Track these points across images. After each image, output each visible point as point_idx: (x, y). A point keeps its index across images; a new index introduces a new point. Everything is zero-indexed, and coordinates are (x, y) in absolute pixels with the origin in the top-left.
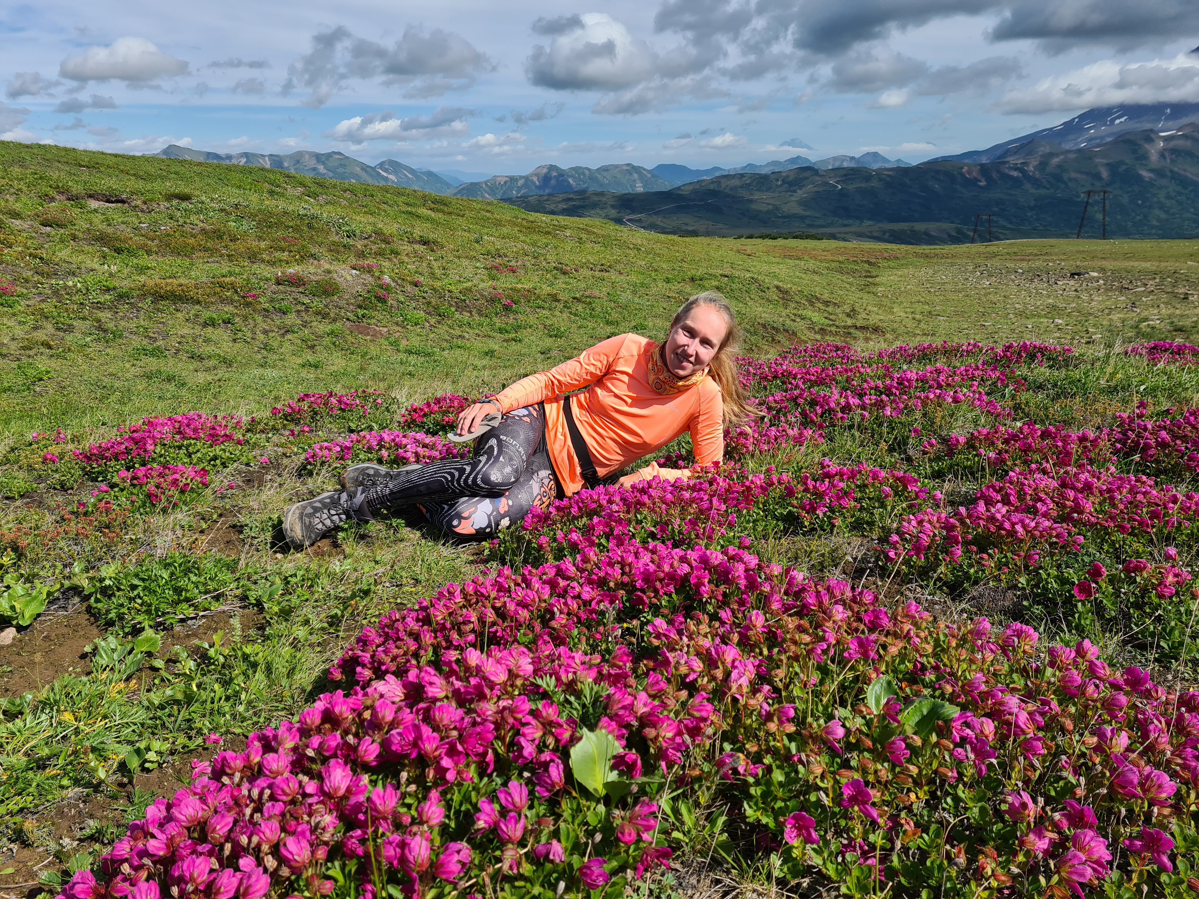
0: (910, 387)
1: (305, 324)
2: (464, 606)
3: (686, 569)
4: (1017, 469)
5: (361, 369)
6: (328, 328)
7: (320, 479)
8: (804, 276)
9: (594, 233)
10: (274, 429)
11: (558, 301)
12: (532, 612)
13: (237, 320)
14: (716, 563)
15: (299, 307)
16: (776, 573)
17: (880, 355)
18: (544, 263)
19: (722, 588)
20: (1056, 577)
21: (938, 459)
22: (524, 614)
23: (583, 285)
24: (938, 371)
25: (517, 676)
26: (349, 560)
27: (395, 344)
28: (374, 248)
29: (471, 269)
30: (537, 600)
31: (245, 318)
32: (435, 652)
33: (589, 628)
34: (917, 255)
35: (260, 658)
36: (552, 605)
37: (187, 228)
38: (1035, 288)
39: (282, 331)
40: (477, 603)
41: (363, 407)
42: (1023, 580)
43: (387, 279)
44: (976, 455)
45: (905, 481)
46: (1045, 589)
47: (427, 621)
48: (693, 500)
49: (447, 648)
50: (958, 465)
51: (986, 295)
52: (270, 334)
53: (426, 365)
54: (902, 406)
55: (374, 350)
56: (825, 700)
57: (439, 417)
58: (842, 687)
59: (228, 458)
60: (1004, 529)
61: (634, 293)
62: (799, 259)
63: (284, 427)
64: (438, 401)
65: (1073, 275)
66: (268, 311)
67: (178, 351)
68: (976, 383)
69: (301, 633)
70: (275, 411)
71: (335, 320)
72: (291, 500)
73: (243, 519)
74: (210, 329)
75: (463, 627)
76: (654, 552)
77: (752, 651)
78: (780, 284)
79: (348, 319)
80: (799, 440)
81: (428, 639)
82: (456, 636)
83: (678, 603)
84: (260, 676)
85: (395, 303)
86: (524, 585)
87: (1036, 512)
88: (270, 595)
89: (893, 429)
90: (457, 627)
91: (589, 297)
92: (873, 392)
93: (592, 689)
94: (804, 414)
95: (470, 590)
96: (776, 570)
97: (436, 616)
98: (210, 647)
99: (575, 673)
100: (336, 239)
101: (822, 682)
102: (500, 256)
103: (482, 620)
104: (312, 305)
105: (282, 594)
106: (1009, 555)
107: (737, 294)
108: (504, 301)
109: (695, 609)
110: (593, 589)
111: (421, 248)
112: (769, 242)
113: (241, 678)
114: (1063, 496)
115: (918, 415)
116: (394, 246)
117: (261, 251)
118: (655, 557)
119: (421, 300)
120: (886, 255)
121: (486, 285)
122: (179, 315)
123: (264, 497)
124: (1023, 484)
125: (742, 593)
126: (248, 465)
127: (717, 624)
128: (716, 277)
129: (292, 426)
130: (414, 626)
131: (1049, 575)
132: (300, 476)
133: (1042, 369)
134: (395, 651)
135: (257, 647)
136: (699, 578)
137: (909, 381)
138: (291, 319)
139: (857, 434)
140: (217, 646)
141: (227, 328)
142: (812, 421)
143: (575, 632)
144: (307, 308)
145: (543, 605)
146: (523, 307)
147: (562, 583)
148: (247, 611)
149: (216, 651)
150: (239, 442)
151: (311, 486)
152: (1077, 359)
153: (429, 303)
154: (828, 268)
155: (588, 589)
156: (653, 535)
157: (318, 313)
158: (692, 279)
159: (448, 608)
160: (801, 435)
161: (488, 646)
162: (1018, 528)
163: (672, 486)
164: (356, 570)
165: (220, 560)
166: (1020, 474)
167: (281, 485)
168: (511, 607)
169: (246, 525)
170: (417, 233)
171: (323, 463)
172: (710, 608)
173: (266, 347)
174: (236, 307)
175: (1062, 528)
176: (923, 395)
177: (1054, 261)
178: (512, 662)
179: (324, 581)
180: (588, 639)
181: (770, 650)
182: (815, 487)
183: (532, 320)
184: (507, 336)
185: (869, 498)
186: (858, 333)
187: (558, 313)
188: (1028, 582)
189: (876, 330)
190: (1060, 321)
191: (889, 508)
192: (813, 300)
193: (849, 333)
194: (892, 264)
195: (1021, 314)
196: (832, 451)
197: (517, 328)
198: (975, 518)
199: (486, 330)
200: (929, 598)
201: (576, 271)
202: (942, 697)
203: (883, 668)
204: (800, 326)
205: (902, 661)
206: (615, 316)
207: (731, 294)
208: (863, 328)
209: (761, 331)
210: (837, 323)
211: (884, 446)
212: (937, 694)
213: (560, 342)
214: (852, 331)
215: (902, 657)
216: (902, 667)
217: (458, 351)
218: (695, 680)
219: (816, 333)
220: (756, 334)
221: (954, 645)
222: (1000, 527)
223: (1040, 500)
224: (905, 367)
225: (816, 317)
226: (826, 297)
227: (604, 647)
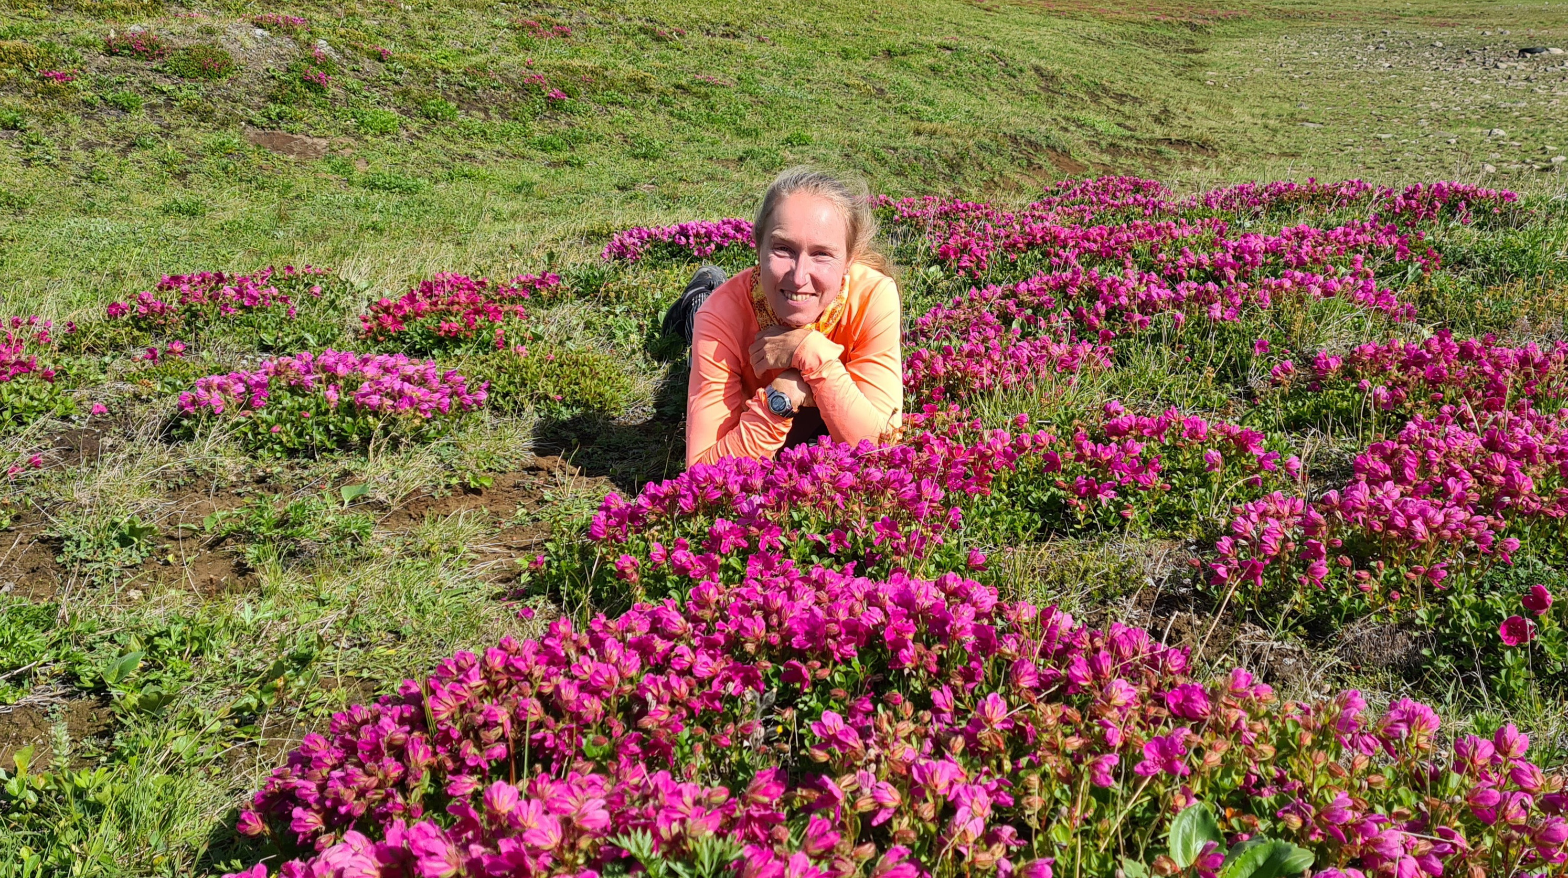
0: (1254, 264)
1: (167, 132)
2: (486, 693)
3: (878, 617)
4: (1420, 416)
5: (281, 218)
6: (214, 139)
7: (208, 445)
8: (1081, 49)
10: (116, 346)
11: (648, 91)
12: (608, 701)
13: (31, 122)
14: (927, 604)
15: (153, 99)
16: (1026, 619)
17: (1207, 202)
18: (621, 21)
19: (936, 648)
20: (1475, 608)
21: (1297, 394)
22: (593, 706)
23: (693, 62)
24: (1301, 236)
25: (582, 832)
26: (270, 602)
27: (344, 169)
29: (483, 29)
30: (616, 679)
31: (47, 119)
32: (435, 780)
33: (707, 725)
35: (106, 796)
36: (643, 689)
38: (1463, 75)
39: (122, 145)
40: (509, 686)
41: (285, 300)
42: (1422, 613)
43: (322, 46)
44: (1356, 390)
45: (1244, 442)
46: (1457, 628)
47: (419, 721)
48: (886, 484)
49: (457, 772)
50: (1327, 407)
51: (1383, 85)
52: (98, 150)
53: (405, 210)
54: (1239, 300)
55: (302, 182)
56: (1103, 845)
57: (430, 322)
58: (1132, 822)
59: (28, 408)
60: (1396, 527)
61: (785, 76)
62: (1073, 18)
63: (135, 342)
64: (428, 289)
65: (1523, 51)
66: (92, 106)
68: (1360, 257)
69: (182, 743)
70: (114, 311)
71: (224, 124)
72: (153, 486)
73: (62, 526)
75: (483, 734)
76: (819, 585)
77: (985, 762)
78: (1042, 64)
79: (250, 122)
80: (1067, 365)
81: (420, 758)
82: (472, 750)
83: (861, 677)
84: (108, 828)
85: (340, 93)
86: (592, 652)
87: (1446, 494)
88: (121, 673)
89: (1225, 342)
90: (472, 732)
91: (705, 84)
92: (1193, 272)
93: (712, 850)
94: (1078, 315)
95: (497, 663)
96: (1026, 613)
97: (435, 714)
98: (10, 775)
99: (683, 821)
101: (1099, 816)
102: (538, 5)
103: (518, 719)
104: (178, 95)
105: (144, 669)
106: (1403, 569)
107: (967, 79)
108: (548, 91)
109: (891, 685)
110: (714, 658)
113: (71, 835)
114: (1488, 465)
115: (1265, 316)
118: (823, 595)
119: (391, 86)
121: (514, 61)
123: (100, 484)
124: (1428, 445)
125: (971, 659)
126: (65, 418)
127: (927, 715)
128: (930, 49)
129: (148, 340)
130: (396, 732)
131: (1462, 603)
132: (169, 440)
133: (1468, 230)
134: (363, 780)
135: (100, 775)
136: (901, 631)
137: (1253, 253)
138: (139, 121)
139: (1166, 351)
140: (22, 775)
141: (11, 137)
142: (1092, 327)
143: (685, 733)
144: (170, 101)
145: (628, 687)
146: (583, 102)
147: (660, 645)
148: (77, 702)
149: (21, 785)
150: (47, 377)
151: (191, 460)
152: (1522, 212)
153: (406, 93)
154: (1123, 35)
155: (705, 658)
156: (820, 549)
157: (190, 110)
158: (889, 53)
159: (458, 697)
160: (1073, 354)
161: (531, 765)
162: (1418, 524)
163: (853, 455)
164: (283, 618)
165: (19, 610)
166: (1425, 426)
167: (131, 458)
168: (569, 694)
169: (69, 538)
171: (211, 415)
172: (916, 685)
173: (90, 175)
174: (28, 98)
175: (1484, 521)
176: (1273, 282)
177: (1494, 27)
178: (572, 804)
179: (225, 642)
180: (707, 746)
181: (1014, 759)
182: (1094, 453)
183: (601, 126)
184: (554, 156)
185: (1183, 470)
186: (1173, 153)
187: (648, 114)
188: (1431, 615)
189: (1203, 146)
190: (1502, 132)
191: (1215, 487)
192: (1097, 91)
193: (1159, 152)
194: (1230, 29)
195: (1439, 120)
196: (1126, 382)
197: (574, 141)
198: (1349, 508)
199: (516, 144)
200: (1276, 645)
201: (681, 35)
202: (1287, 834)
203: (1197, 789)
204: (1075, 139)
205: (1226, 773)
206: (751, 120)
207: (957, 80)
208: (1182, 143)
209: (1009, 148)
210: (1138, 134)
211: (1210, 372)
212: (1280, 827)
213: (652, 167)
214: (1163, 147)
215: (1228, 765)
216: (1227, 782)
217: (465, 184)
218: (889, 822)
219: (1102, 151)
220: (999, 153)
221: (1308, 742)
222: (1390, 525)
223: (1453, 473)
224: (1248, 224)
225: (1103, 123)
226: (1119, 86)
227: (735, 757)
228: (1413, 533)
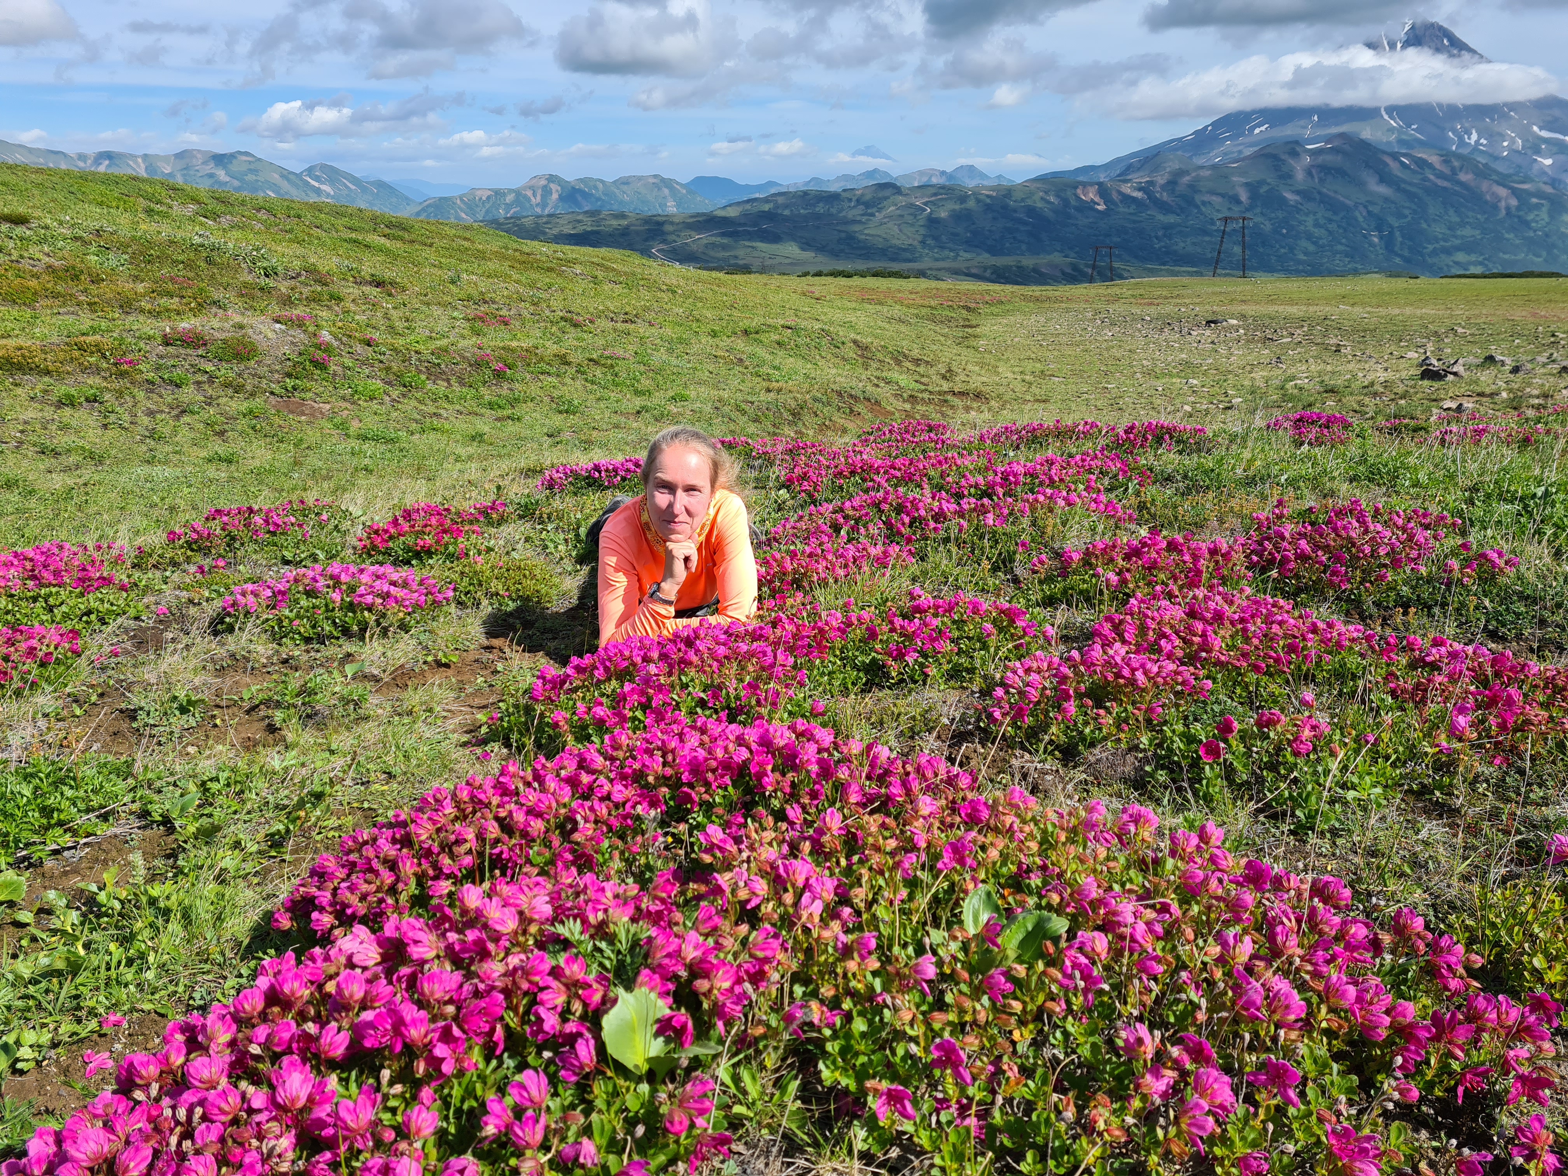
0: (1017, 483)
1: (209, 401)
2: (457, 818)
3: (746, 755)
4: (1139, 595)
5: (296, 463)
6: (244, 406)
7: (245, 636)
8: (887, 326)
9: (614, 270)
10: (174, 564)
11: (568, 364)
13: (107, 396)
14: (782, 743)
15: (200, 377)
16: (855, 752)
17: (982, 438)
18: (547, 312)
19: (790, 776)
20: (1182, 735)
21: (1049, 580)
22: (537, 826)
23: (601, 342)
24: (1051, 462)
25: (531, 921)
26: (294, 753)
27: (342, 426)
28: (306, 291)
29: (445, 320)
30: (554, 805)
31: (120, 394)
32: (419, 884)
33: (622, 837)
34: (1025, 298)
35: (173, 903)
36: (573, 812)
37: (25, 264)
38: (1166, 340)
39: (175, 412)
40: (474, 812)
41: (300, 526)
42: (1145, 740)
43: (326, 336)
44: (1093, 575)
45: (1012, 615)
46: (1170, 750)
47: (406, 841)
48: (752, 654)
49: (435, 878)
50: (1072, 588)
51: (1108, 349)
52: (158, 416)
53: (389, 455)
54: (1006, 511)
55: (312, 436)
56: (915, 919)
57: (410, 540)
58: (936, 899)
59: (109, 612)
60: (1123, 677)
61: (670, 351)
62: (881, 303)
63: (188, 560)
64: (407, 515)
65: (1209, 322)
66: (153, 383)
67: (21, 443)
68: (1094, 477)
69: (229, 861)
70: (173, 536)
71: (253, 395)
72: (204, 668)
73: (136, 700)
74: (68, 411)
75: (455, 849)
76: (703, 730)
77: (827, 860)
78: (858, 338)
79: (272, 393)
80: (882, 561)
81: (408, 868)
82: (448, 861)
83: (735, 798)
84: (174, 927)
85: (339, 370)
86: (536, 785)
87: (1160, 651)
88: (182, 809)
89: (997, 542)
90: (448, 848)
91: (611, 358)
92: (973, 490)
93: (628, 931)
94: (889, 524)
95: (464, 795)
96: (855, 747)
97: (418, 836)
98: (100, 889)
99: (606, 911)
100: (249, 278)
101: (911, 898)
102: (485, 302)
103: (481, 837)
104: (218, 374)
105: (199, 806)
106: (1130, 708)
107: (804, 351)
108: (494, 366)
109: (757, 803)
110: (626, 787)
111: (373, 292)
112: (843, 281)
113: (147, 933)
114: (1190, 629)
115: (1026, 522)
116: (334, 289)
117: (138, 297)
118: (705, 738)
119: (377, 364)
120: (988, 298)
121: (468, 343)
122: (19, 391)
123: (164, 667)
124: (1146, 616)
125: (815, 783)
126: (137, 618)
127: (784, 826)
128: (776, 328)
129: (199, 559)
130: (389, 850)
131: (1174, 732)
132: (216, 633)
133: (1171, 455)
134: (365, 887)
135: (168, 887)
136: (762, 764)
137: (1015, 475)
138: (189, 394)
139: (954, 550)
140: (110, 888)
141: (93, 408)
142: (899, 533)
143: (606, 844)
144: (211, 379)
145: (563, 811)
146: (521, 372)
148: (148, 832)
149: (109, 896)
150: (123, 588)
151: (232, 648)
152: (1210, 441)
153: (388, 369)
154: (917, 316)
155: (620, 787)
156: (702, 703)
157: (227, 385)
158: (746, 332)
159: (435, 823)
160: (886, 554)
161: (491, 870)
162: (1139, 675)
163: (726, 632)
164: (304, 764)
165: (105, 764)
166: (1143, 601)
167: (187, 647)
168: (519, 817)
169: (141, 709)
170: (367, 270)
171: (247, 614)
172: (776, 803)
173: (152, 434)
174: (105, 378)
175: (1188, 671)
176: (1031, 497)
177: (1186, 305)
178: (524, 900)
179: (260, 784)
180: (622, 853)
181: (849, 857)
182: (902, 627)
183: (534, 390)
184: (500, 413)
185: (968, 638)
186: (956, 401)
187: (568, 381)
188: (1151, 741)
189: (978, 396)
190: (1195, 382)
191: (992, 650)
192: (899, 356)
193: (946, 401)
194: (995, 310)
195: (1149, 373)
196: (925, 573)
197: (514, 402)
198: (1089, 664)
199: (470, 404)
200: (1039, 766)
201: (591, 322)
202: (1049, 907)
203: (982, 876)
204: (884, 392)
205: (1004, 863)
206: (645, 383)
207: (796, 351)
208: (962, 394)
209: (836, 400)
210: (930, 388)
211: (986, 565)
212: (1044, 903)
213: (573, 419)
214: (949, 397)
215: (1005, 857)
216: (1004, 870)
217: (432, 436)
218: (758, 907)
219: (904, 401)
220: (829, 404)
221: (1063, 839)
222: (1118, 675)
223: (1164, 635)
224: (1011, 454)
225: (904, 380)
226: (916, 353)
227: (643, 861)
228: (1136, 680)
